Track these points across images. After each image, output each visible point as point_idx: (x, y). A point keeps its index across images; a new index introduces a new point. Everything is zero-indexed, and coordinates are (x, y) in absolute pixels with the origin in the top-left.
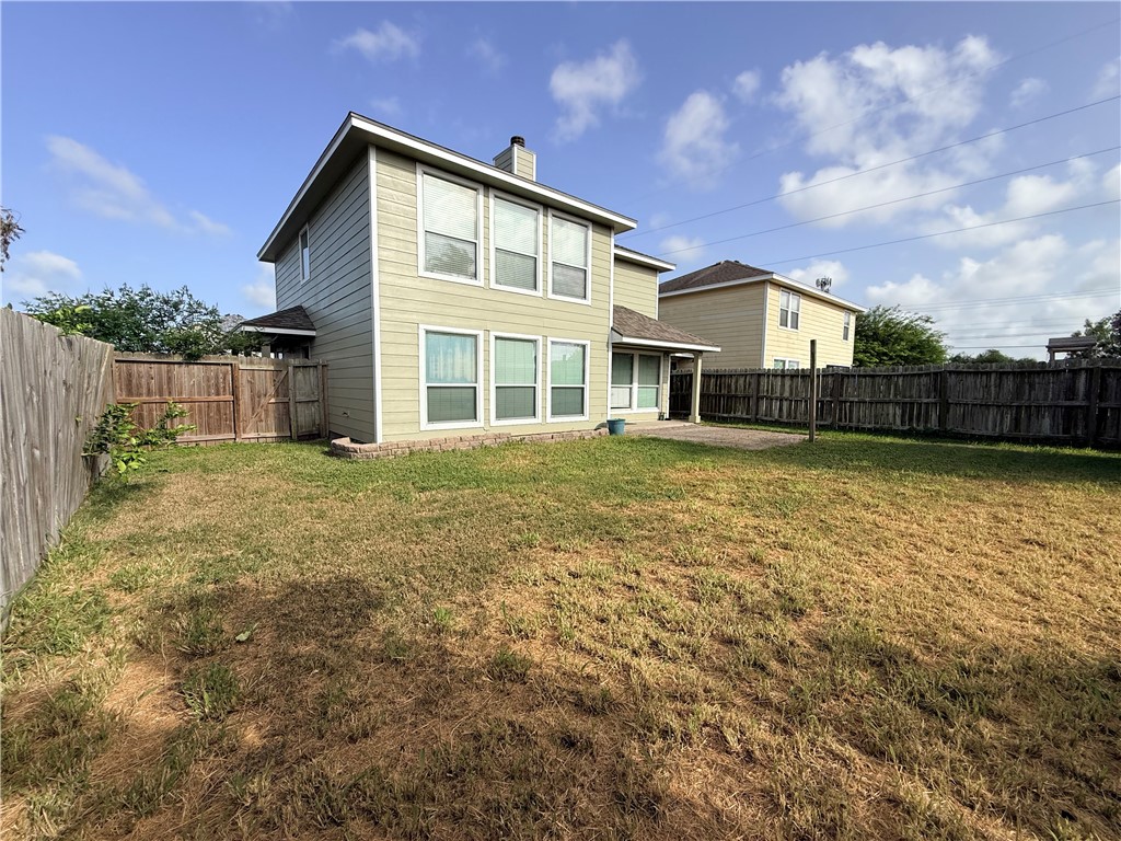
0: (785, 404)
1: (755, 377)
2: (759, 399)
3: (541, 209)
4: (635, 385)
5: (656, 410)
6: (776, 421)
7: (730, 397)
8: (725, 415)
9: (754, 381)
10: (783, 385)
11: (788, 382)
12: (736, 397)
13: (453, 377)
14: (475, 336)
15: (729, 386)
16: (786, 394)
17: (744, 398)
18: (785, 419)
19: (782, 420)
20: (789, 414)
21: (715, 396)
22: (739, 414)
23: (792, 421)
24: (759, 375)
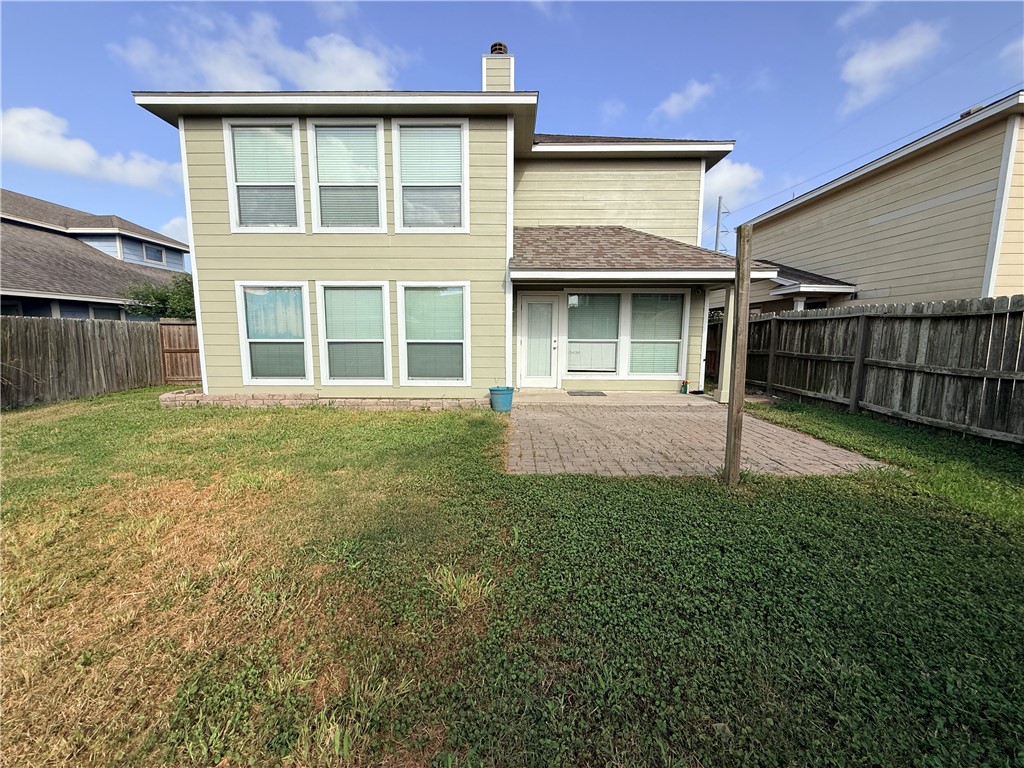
0: (917, 380)
1: (862, 322)
2: (865, 367)
3: (380, 124)
4: (625, 339)
5: (675, 377)
6: (895, 417)
7: (819, 362)
8: (811, 394)
9: (858, 329)
10: (916, 339)
11: (925, 329)
12: (828, 361)
13: (276, 332)
14: (300, 288)
15: (821, 340)
16: (921, 360)
17: (843, 363)
18: (912, 415)
19: (906, 416)
20: (922, 405)
21: (800, 358)
22: (831, 395)
23: (926, 420)
24: (870, 319)
